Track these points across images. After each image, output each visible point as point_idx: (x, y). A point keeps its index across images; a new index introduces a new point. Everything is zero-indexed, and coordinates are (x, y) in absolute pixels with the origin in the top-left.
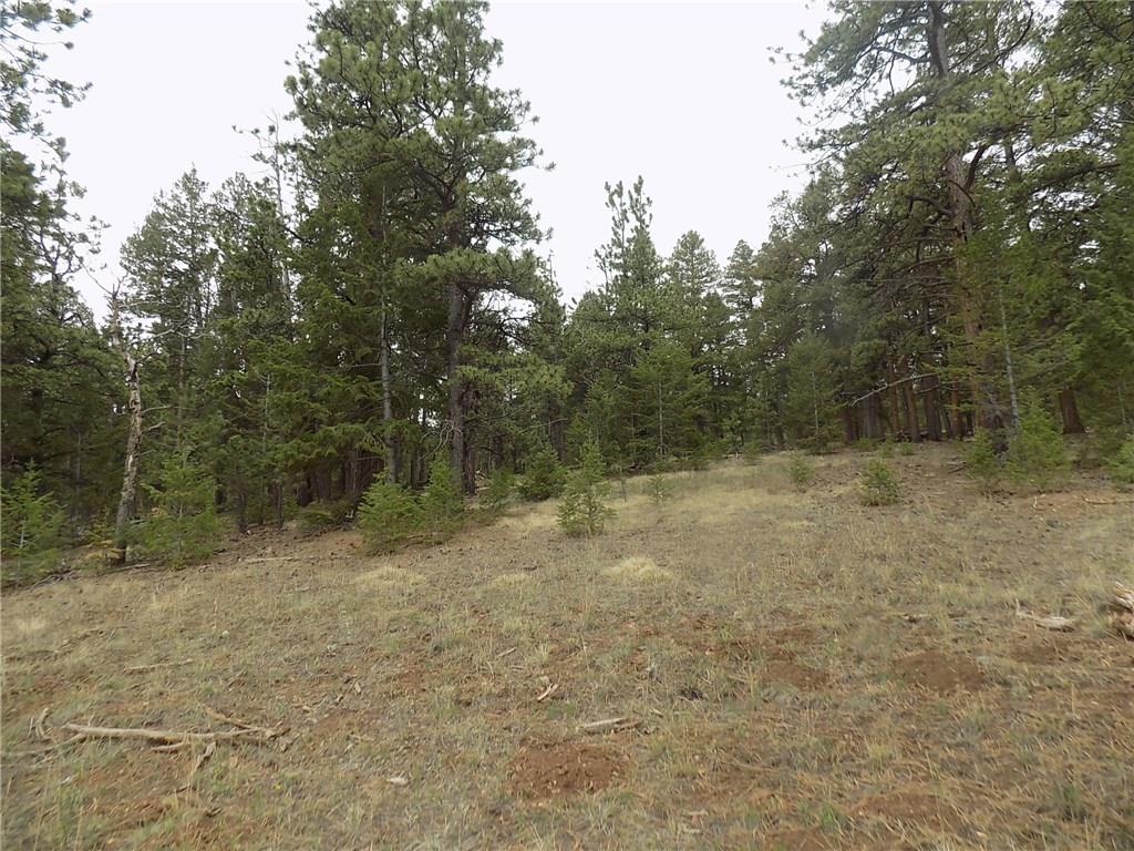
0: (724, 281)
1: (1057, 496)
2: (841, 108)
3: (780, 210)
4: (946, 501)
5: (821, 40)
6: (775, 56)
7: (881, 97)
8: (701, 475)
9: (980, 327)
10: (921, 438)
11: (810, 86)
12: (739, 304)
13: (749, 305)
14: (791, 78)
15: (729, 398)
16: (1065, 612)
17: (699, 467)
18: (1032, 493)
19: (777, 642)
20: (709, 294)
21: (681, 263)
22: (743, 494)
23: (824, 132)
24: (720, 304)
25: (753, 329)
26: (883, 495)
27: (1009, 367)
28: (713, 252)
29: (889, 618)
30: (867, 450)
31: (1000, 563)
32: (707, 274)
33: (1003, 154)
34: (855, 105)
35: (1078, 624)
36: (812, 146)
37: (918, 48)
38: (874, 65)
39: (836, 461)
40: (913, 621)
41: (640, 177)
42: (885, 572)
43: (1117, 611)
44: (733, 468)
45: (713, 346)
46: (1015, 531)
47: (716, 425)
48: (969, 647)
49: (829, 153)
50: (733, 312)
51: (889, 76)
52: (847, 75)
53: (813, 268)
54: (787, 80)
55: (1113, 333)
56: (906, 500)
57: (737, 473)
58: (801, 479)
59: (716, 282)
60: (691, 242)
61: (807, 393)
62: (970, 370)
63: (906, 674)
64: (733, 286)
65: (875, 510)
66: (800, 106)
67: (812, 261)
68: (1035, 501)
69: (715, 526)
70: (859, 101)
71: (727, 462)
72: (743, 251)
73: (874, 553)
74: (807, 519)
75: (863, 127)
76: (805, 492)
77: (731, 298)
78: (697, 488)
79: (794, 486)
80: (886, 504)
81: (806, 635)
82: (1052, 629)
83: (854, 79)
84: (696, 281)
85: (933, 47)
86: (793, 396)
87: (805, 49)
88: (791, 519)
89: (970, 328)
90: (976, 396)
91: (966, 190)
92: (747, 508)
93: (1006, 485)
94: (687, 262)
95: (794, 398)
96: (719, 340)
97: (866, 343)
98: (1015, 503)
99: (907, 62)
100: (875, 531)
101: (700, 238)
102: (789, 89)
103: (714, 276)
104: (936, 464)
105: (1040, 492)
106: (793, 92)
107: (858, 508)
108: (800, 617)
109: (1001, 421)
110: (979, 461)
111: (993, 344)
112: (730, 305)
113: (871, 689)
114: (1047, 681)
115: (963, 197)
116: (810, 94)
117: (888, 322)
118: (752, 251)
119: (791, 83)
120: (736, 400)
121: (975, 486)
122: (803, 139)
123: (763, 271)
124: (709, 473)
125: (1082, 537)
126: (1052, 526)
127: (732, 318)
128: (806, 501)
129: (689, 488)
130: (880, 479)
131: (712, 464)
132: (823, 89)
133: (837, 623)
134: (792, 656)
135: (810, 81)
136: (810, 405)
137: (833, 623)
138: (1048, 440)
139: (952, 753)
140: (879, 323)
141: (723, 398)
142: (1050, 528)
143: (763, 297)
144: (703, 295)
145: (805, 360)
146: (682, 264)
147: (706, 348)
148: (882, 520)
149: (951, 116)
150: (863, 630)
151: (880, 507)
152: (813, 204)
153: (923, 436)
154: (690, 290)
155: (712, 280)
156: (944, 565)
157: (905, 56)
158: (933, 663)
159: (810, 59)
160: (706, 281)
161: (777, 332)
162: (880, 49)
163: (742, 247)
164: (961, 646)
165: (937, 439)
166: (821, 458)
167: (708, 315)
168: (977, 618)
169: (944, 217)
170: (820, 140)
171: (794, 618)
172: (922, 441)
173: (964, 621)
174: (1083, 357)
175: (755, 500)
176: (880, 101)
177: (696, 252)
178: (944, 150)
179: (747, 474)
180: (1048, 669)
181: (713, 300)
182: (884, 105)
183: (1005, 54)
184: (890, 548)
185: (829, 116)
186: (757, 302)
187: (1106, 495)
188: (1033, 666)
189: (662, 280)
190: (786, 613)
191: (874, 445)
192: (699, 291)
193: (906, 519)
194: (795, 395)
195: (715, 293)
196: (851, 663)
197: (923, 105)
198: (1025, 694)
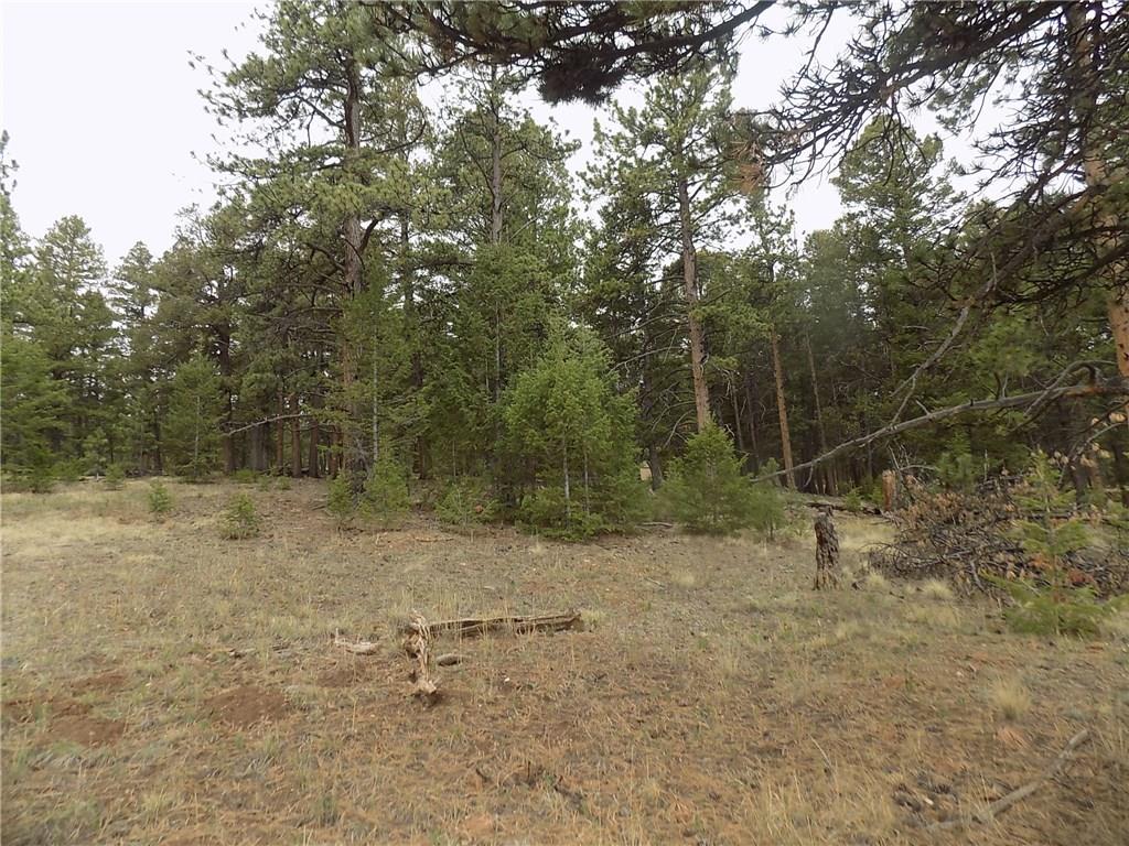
0: (112, 281)
1: (395, 533)
2: (259, 140)
3: (186, 222)
4: (303, 536)
5: (244, 67)
6: (196, 62)
7: (297, 145)
8: (39, 498)
9: (356, 378)
10: (303, 474)
11: (229, 108)
12: (127, 310)
13: (140, 314)
14: (210, 92)
15: (100, 413)
16: (372, 638)
17: (42, 489)
18: (377, 532)
19: (75, 694)
20: (89, 292)
21: (55, 248)
22: (84, 523)
23: (236, 157)
24: (102, 306)
25: (140, 340)
26: (244, 529)
27: (375, 417)
28: (101, 246)
29: (214, 655)
30: (246, 482)
31: (335, 595)
32: (90, 269)
33: (400, 229)
34: (272, 142)
35: (380, 647)
36: (222, 167)
37: (336, 114)
38: (295, 112)
39: (209, 491)
40: (238, 656)
41: (5, 132)
42: (223, 607)
43: (409, 633)
44: (88, 492)
45: (86, 351)
46: (355, 566)
47: (78, 441)
48: (283, 677)
49: (240, 181)
50: (118, 318)
51: (308, 128)
52: (269, 110)
53: (214, 290)
54: (205, 92)
55: (454, 399)
56: (267, 535)
57: (88, 499)
58: (160, 508)
59: (100, 281)
60: (73, 229)
61: (189, 418)
62: (343, 415)
63: (213, 712)
64: (122, 289)
65: (234, 544)
66: (216, 123)
67: (214, 282)
68: (377, 538)
69: (36, 560)
70: (277, 140)
71: (81, 485)
72: (141, 255)
73: (219, 588)
74: (156, 552)
75: (278, 166)
76: (163, 522)
77: (117, 302)
78: (26, 515)
79: (151, 516)
80: (247, 537)
81: (116, 682)
82: (359, 654)
83: (275, 118)
84: (74, 273)
85: (348, 117)
86: (174, 419)
87: (229, 69)
88: (137, 553)
89: (348, 376)
90: (346, 440)
91: (359, 252)
92: (87, 539)
93: (358, 523)
94: (64, 249)
95: (173, 422)
96: (95, 346)
97: (258, 375)
98: (362, 540)
99: (325, 122)
100: (227, 566)
101: (86, 227)
102: (206, 102)
103: (98, 273)
104: (305, 500)
105: (384, 531)
106: (211, 107)
107: (217, 541)
108: (115, 662)
109: (364, 465)
110: (337, 500)
111: (363, 394)
112: (115, 309)
113: (171, 734)
114: (341, 702)
115: (356, 258)
116: (229, 115)
117: (283, 359)
118: (151, 257)
119: (208, 97)
120: (107, 416)
121: (332, 523)
122: (214, 157)
123: (158, 281)
124: (52, 497)
125: (406, 570)
126: (387, 561)
127: (115, 325)
128: (162, 532)
129: (15, 514)
130: (243, 512)
131: (61, 486)
132: (242, 115)
133: (155, 665)
134: (88, 708)
135: (231, 103)
136: (191, 431)
137: (151, 665)
138: (394, 484)
139: (237, 787)
140: (275, 358)
141: (91, 412)
142: (383, 562)
143: (156, 308)
144: (81, 292)
145: (192, 383)
146: (56, 250)
147: (77, 352)
148: (236, 554)
149: (352, 183)
150: (182, 671)
151: (239, 541)
152: (223, 226)
153: (303, 472)
154: (63, 282)
155: (95, 277)
156: (284, 599)
157: (324, 116)
158: (243, 697)
159: (233, 80)
160: (87, 277)
161: (165, 348)
162: (302, 100)
163: (140, 249)
164: (278, 677)
165: (317, 477)
166: (195, 487)
167: (85, 315)
168: (299, 648)
169: (338, 272)
170: (231, 165)
171: (107, 664)
172: (302, 477)
173: (286, 653)
174: (431, 416)
175: (99, 530)
176: (296, 148)
177: (79, 241)
178: (341, 211)
179: (100, 500)
180: (344, 691)
181: (94, 300)
182: (300, 153)
183: (410, 146)
184: (234, 582)
185: (245, 144)
186: (150, 311)
187: (433, 534)
188: (334, 690)
189: (25, 261)
190: (96, 658)
191: (255, 477)
192: (75, 285)
193: (260, 553)
194: (175, 417)
195: (99, 293)
196: (157, 708)
197: (334, 165)
198: (319, 717)
